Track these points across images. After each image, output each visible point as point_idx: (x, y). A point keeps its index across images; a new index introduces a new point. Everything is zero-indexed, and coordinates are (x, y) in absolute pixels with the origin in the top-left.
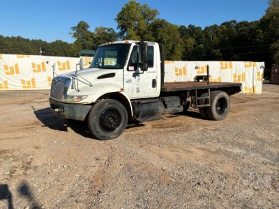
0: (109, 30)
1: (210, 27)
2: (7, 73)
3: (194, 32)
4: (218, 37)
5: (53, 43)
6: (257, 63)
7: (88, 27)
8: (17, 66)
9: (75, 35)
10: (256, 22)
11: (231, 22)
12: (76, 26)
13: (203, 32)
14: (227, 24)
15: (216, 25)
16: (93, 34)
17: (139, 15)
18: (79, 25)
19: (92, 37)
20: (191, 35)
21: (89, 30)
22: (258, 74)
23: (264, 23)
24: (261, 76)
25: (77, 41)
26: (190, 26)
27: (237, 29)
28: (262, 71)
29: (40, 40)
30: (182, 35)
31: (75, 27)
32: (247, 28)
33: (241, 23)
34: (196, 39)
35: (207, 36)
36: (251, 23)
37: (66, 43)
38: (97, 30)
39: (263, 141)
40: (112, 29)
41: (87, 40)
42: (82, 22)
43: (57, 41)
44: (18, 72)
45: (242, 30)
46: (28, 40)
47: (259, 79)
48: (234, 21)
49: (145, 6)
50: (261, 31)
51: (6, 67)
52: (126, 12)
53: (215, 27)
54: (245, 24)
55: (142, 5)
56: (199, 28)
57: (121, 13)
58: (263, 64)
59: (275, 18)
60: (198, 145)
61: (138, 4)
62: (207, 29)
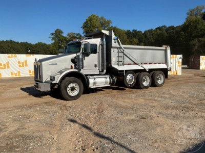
0: (77, 35)
1: (148, 31)
2: (20, 66)
3: (136, 35)
4: (154, 38)
5: (36, 44)
6: (178, 56)
7: (62, 33)
8: (26, 61)
9: (53, 39)
10: (180, 26)
11: (162, 27)
12: (54, 32)
13: (143, 34)
14: (159, 29)
15: (152, 30)
16: (66, 37)
17: (98, 24)
18: (56, 31)
19: (65, 40)
20: (135, 36)
21: (63, 35)
22: (179, 62)
23: (185, 28)
24: (180, 64)
25: (54, 43)
26: (133, 30)
27: (167, 32)
28: (181, 60)
29: (27, 43)
30: (128, 37)
31: (53, 34)
32: (174, 31)
33: (169, 27)
34: (139, 39)
35: (146, 37)
36: (177, 27)
37: (45, 44)
38: (68, 35)
39: (174, 95)
40: (79, 34)
41: (62, 42)
42: (58, 30)
43: (38, 43)
44: (26, 65)
45: (171, 32)
46: (18, 43)
47: (179, 66)
48: (164, 26)
49: (102, 18)
50: (183, 33)
51: (19, 63)
52: (89, 22)
53: (151, 30)
54: (172, 28)
55: (100, 17)
56: (140, 32)
57: (85, 23)
58: (181, 56)
59: (192, 24)
60: (141, 97)
61: (97, 17)
62: (146, 32)
